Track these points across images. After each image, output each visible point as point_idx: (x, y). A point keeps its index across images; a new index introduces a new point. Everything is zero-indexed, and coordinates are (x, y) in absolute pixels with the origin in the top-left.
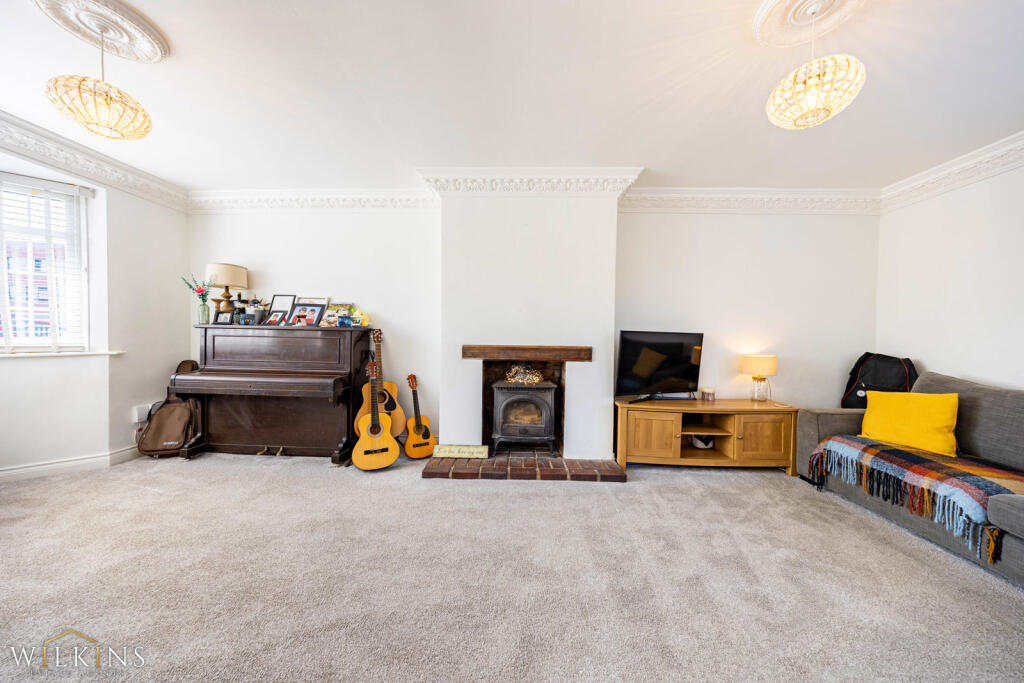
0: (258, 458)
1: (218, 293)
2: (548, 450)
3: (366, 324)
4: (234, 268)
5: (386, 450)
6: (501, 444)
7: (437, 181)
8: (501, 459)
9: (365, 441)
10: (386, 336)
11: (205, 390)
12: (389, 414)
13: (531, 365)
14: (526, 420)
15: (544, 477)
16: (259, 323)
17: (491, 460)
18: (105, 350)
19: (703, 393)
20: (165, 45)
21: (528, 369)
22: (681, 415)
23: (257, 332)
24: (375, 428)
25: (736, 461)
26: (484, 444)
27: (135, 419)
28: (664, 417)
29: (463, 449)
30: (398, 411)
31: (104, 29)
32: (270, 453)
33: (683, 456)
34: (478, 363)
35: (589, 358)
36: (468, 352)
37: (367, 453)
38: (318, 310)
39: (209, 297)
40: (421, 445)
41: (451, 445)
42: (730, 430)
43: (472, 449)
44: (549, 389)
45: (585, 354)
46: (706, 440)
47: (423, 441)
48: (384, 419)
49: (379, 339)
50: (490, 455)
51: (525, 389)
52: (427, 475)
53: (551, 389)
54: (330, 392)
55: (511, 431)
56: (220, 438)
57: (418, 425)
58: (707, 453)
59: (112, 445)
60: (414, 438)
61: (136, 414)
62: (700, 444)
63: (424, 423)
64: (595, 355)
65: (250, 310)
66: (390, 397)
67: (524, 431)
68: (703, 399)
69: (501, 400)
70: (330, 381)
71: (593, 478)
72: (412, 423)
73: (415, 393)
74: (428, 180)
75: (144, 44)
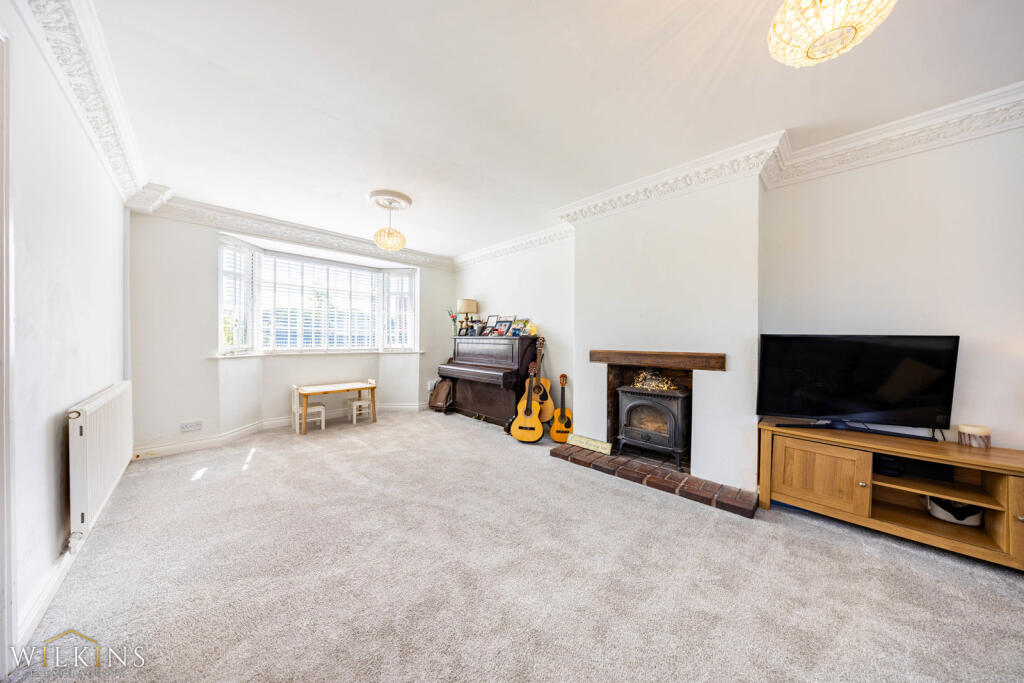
0: (473, 420)
1: (462, 317)
2: (675, 463)
3: (533, 334)
4: (469, 302)
5: (533, 429)
6: (625, 445)
7: (568, 216)
8: (623, 459)
9: (521, 420)
10: (547, 342)
11: (455, 375)
12: (540, 403)
13: (659, 372)
14: (650, 426)
15: (649, 484)
16: (480, 335)
17: (612, 457)
18: (418, 350)
19: (960, 434)
20: (409, 200)
21: (656, 375)
22: (871, 455)
23: (477, 341)
24: (528, 412)
25: (1012, 559)
26: (608, 441)
27: (429, 389)
28: (836, 452)
29: (591, 442)
30: (549, 402)
31: (391, 203)
32: (479, 418)
33: (873, 515)
34: (603, 367)
35: (722, 367)
36: (595, 356)
37: (521, 428)
38: (508, 324)
39: (458, 319)
40: (562, 432)
41: (581, 436)
42: (1004, 503)
43: (599, 444)
44: (675, 398)
45: (718, 362)
46: (961, 512)
47: (565, 429)
48: (536, 407)
49: (543, 345)
50: (613, 453)
51: (648, 395)
52: (554, 454)
53: (678, 398)
54: (501, 381)
55: (635, 435)
56: (461, 405)
57: (563, 416)
58: (960, 532)
59: (420, 400)
60: (558, 425)
61: (430, 385)
62: (941, 513)
63: (567, 414)
64: (729, 363)
65: (476, 327)
66: (545, 390)
67: (647, 438)
68: (960, 443)
69: (626, 403)
70: (501, 374)
71: (708, 501)
72: (558, 413)
73: (563, 389)
74: (562, 217)
75: (403, 203)
